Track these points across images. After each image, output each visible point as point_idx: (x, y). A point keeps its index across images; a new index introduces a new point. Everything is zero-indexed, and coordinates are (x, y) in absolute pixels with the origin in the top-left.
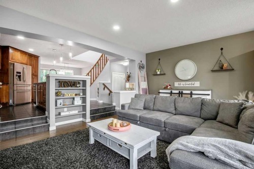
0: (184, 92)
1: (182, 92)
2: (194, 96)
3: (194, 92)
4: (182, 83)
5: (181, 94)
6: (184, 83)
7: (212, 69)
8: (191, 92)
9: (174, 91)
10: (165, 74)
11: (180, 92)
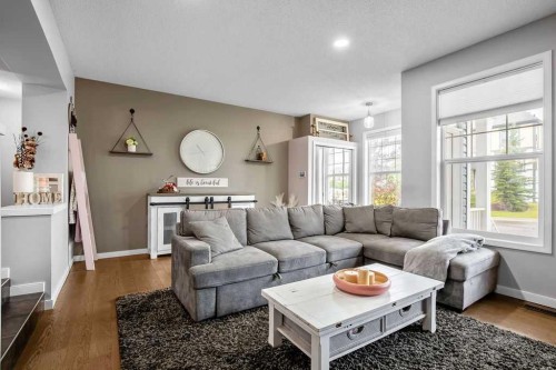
0: (216, 199)
1: (212, 199)
2: (234, 206)
3: (233, 198)
4: (195, 180)
5: (209, 203)
6: (199, 180)
7: (245, 158)
8: (229, 199)
9: (193, 199)
10: (151, 155)
11: (206, 199)
